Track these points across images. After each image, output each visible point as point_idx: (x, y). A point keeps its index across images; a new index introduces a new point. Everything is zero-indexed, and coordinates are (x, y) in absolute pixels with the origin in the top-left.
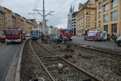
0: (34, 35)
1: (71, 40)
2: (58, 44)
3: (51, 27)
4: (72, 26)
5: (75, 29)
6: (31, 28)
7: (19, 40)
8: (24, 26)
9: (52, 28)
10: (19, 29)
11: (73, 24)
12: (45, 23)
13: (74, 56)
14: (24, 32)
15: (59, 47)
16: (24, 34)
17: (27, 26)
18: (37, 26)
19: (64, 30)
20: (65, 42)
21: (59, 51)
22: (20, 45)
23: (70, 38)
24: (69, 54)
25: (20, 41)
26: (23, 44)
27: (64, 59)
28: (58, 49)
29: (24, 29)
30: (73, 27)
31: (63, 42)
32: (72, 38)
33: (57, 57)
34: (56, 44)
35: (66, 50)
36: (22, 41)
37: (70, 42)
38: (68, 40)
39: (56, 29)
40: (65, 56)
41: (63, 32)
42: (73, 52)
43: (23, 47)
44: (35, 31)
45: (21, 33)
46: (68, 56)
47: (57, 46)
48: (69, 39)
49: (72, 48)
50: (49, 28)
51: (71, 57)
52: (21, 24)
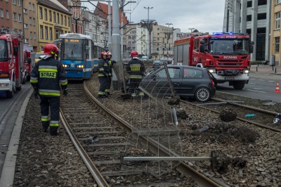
0: (73, 60)
1: (239, 85)
2: (177, 103)
3: (148, 25)
4: (249, 18)
5: (261, 31)
6: (59, 30)
7: (7, 81)
8: (26, 19)
9: (150, 30)
10: (7, 36)
11: (251, 11)
12: (121, 9)
13: (255, 162)
14: (26, 48)
15: (182, 116)
16: (28, 54)
17: (41, 22)
18: (86, 21)
19: (209, 40)
20: (212, 93)
21: (182, 134)
22: (11, 104)
23: (237, 78)
24: (230, 151)
25: (10, 88)
26: (23, 99)
27: (208, 175)
28: (181, 126)
29: (27, 35)
30: (251, 25)
31: (203, 95)
32: (245, 77)
33: (176, 162)
34: (171, 103)
35: (215, 133)
36: (18, 89)
37: (236, 94)
38: (226, 84)
39: (169, 33)
40: (213, 160)
41: (202, 50)
42: (252, 141)
43: (22, 113)
44: (74, 45)
45: (16, 53)
46: (228, 161)
47: (174, 111)
48: (232, 83)
49: (246, 122)
50: (140, 31)
51: (242, 165)
52: (13, 9)
